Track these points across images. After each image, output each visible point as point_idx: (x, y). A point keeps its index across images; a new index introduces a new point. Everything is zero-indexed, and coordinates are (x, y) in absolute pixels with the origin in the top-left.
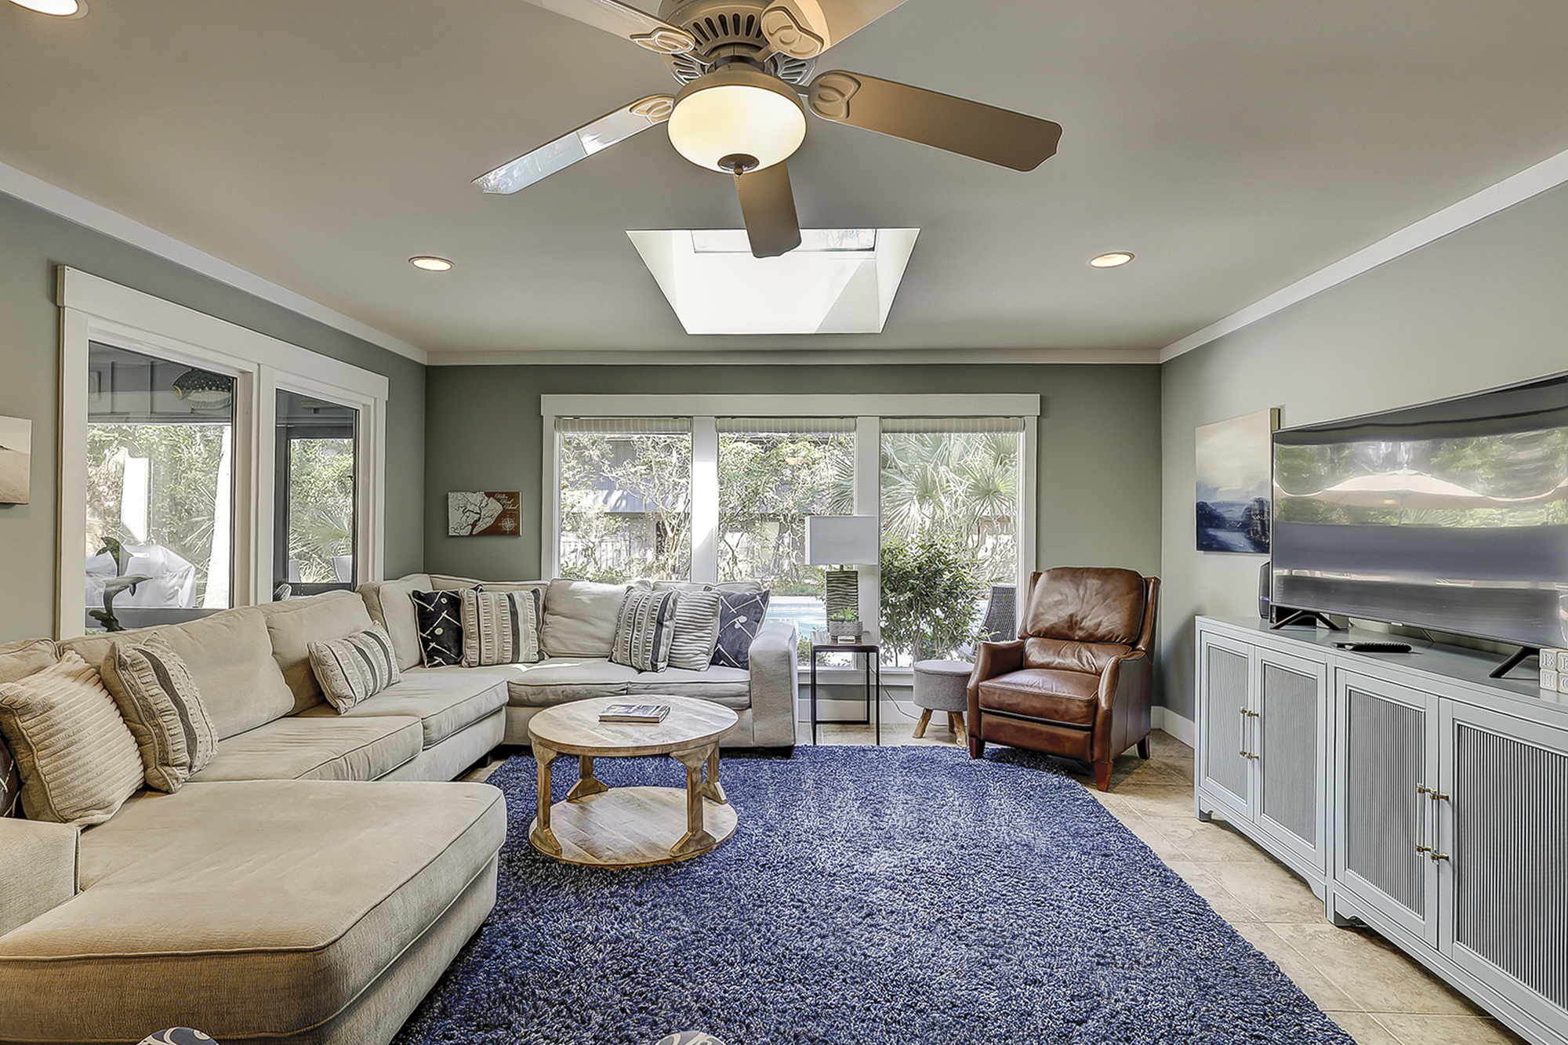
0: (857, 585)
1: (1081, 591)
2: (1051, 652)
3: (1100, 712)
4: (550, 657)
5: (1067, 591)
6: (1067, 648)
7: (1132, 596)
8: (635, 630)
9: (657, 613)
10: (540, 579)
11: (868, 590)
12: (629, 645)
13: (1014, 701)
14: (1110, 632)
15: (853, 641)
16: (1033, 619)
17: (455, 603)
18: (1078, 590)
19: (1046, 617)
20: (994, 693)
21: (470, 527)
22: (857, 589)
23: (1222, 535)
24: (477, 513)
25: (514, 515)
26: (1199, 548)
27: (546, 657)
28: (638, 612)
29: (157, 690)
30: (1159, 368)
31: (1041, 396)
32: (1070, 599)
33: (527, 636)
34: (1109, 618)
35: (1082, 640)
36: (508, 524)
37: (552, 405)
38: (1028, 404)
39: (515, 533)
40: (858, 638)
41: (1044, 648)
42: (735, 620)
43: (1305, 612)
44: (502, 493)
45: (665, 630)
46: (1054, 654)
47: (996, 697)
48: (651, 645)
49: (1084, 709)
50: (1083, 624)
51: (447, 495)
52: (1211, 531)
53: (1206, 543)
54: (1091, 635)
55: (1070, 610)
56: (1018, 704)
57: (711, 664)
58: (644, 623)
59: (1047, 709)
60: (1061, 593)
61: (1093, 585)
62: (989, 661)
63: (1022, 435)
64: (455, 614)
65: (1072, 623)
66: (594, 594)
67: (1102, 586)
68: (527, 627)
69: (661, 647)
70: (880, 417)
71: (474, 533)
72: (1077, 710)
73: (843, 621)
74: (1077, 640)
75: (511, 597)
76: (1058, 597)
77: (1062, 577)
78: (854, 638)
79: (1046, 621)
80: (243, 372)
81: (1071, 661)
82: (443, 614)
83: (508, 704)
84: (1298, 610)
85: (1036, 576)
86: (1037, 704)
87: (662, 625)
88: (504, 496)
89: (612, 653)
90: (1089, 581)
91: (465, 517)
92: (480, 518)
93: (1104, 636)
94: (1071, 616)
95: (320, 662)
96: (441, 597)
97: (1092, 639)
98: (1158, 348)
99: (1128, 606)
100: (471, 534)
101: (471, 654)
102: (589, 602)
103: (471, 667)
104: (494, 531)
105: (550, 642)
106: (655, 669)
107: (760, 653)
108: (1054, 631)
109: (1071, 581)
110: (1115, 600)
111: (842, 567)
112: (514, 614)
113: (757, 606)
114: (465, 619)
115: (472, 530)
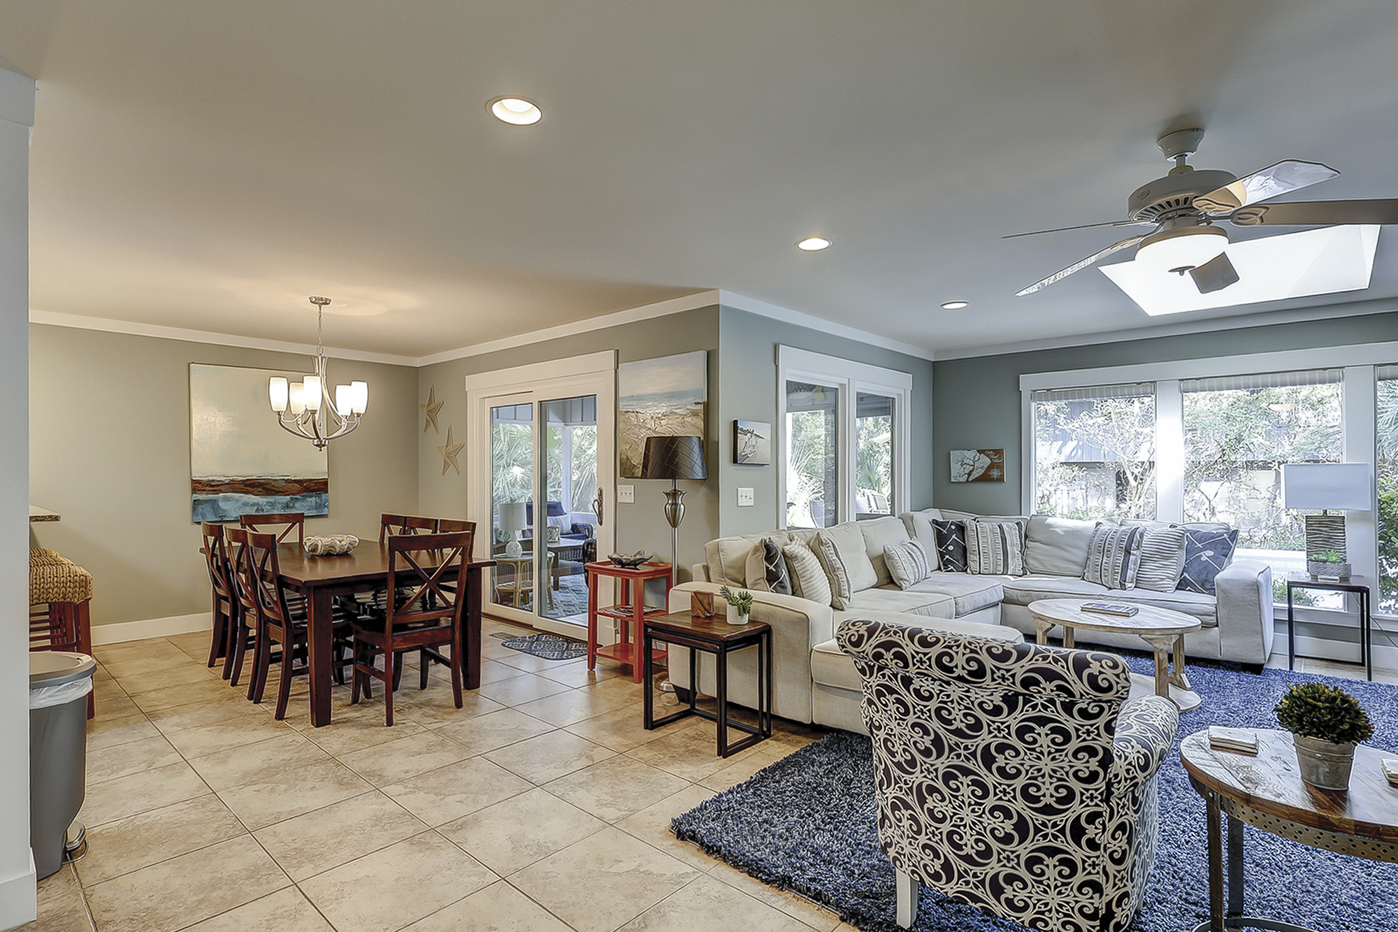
0: (1344, 529)
4: (1032, 573)
8: (1105, 557)
9: (1125, 544)
10: (1021, 515)
11: (1360, 536)
12: (1099, 568)
15: (1336, 580)
17: (961, 529)
21: (967, 476)
22: (1344, 533)
24: (971, 465)
25: (1000, 467)
27: (1028, 573)
28: (1107, 542)
29: (835, 558)
33: (1014, 556)
36: (995, 473)
37: (1028, 382)
39: (1000, 479)
40: (1343, 579)
42: (1202, 553)
44: (990, 450)
45: (1132, 557)
48: (1120, 568)
51: (949, 453)
57: (1176, 589)
58: (1113, 551)
64: (961, 537)
66: (1067, 527)
68: (1014, 548)
69: (1129, 571)
70: (1376, 365)
71: (970, 480)
73: (1325, 562)
75: (1000, 527)
78: (1338, 578)
80: (841, 385)
82: (954, 536)
83: (1003, 602)
87: (1130, 553)
88: (992, 453)
89: (1084, 573)
91: (962, 469)
92: (974, 469)
95: (890, 558)
96: (951, 524)
100: (967, 481)
101: (973, 565)
102: (1062, 533)
103: (973, 574)
104: (985, 478)
105: (1030, 561)
106: (1123, 588)
107: (1227, 581)
111: (1325, 511)
112: (1004, 539)
113: (1225, 542)
114: (968, 541)
115: (968, 478)
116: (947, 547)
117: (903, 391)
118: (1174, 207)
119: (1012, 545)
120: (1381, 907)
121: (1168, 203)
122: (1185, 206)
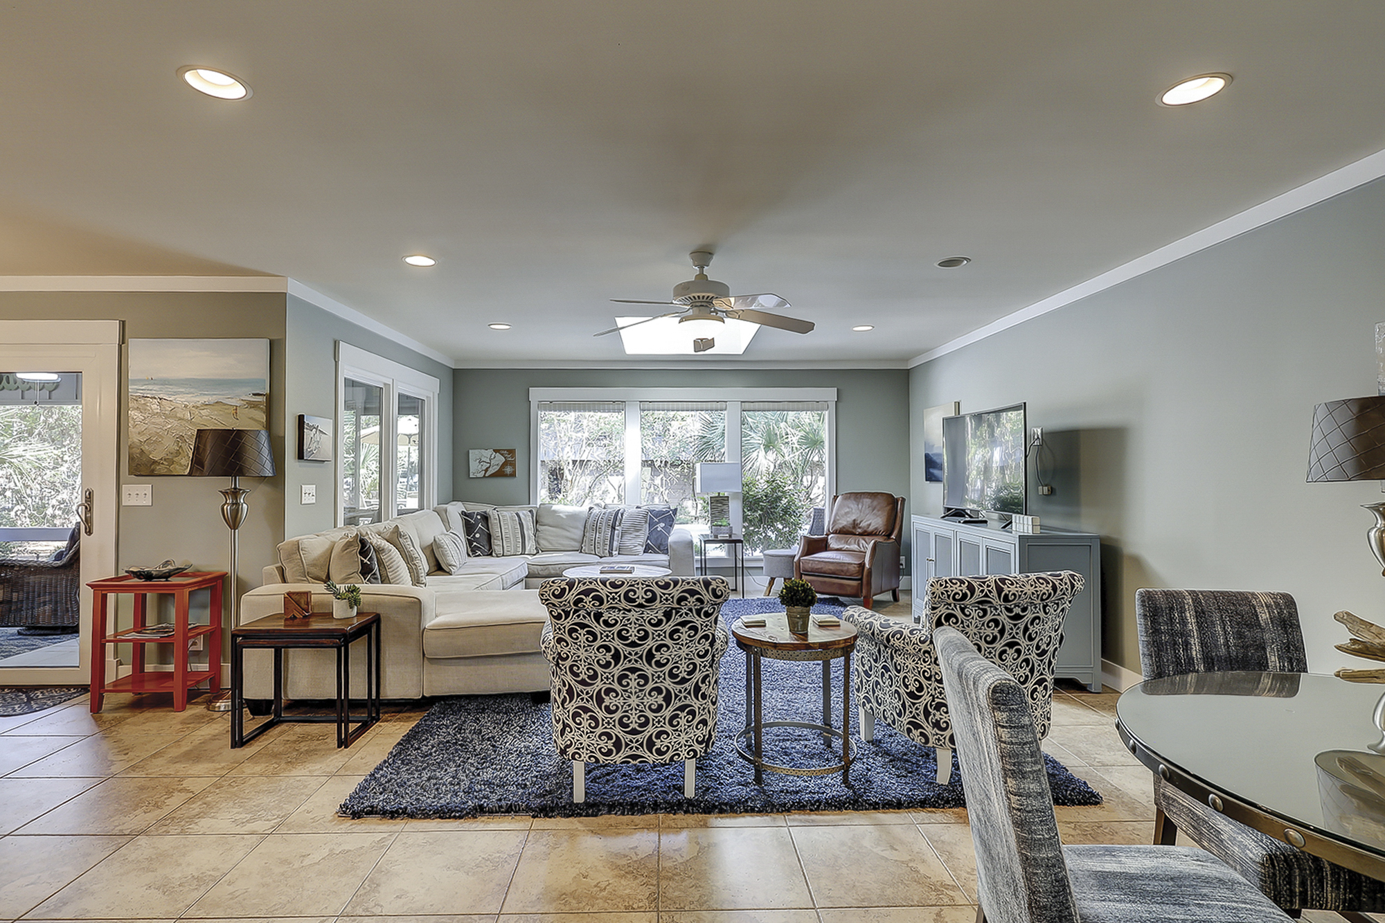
0: (728, 504)
1: (860, 506)
2: (843, 542)
3: (866, 569)
4: (542, 551)
5: (852, 506)
6: (852, 539)
7: (888, 508)
8: (598, 534)
9: (611, 522)
10: (529, 504)
11: (735, 509)
12: (593, 542)
13: (819, 566)
14: (876, 529)
15: (724, 537)
16: (833, 523)
17: (485, 518)
18: (858, 505)
19: (840, 521)
20: (809, 564)
21: (484, 472)
22: (728, 506)
23: (936, 472)
24: (488, 463)
25: (513, 464)
26: (926, 480)
27: (540, 552)
28: (599, 522)
29: (412, 548)
30: (908, 370)
31: (838, 390)
32: (854, 511)
33: (529, 539)
34: (875, 521)
35: (860, 534)
36: (508, 470)
37: (536, 394)
38: (830, 394)
39: (513, 475)
40: (730, 536)
41: (838, 540)
42: (658, 525)
43: (956, 509)
44: (504, 450)
45: (616, 532)
46: (844, 543)
47: (810, 566)
48: (608, 541)
49: (857, 569)
50: (861, 525)
51: (468, 452)
52: (931, 470)
53: (930, 478)
54: (865, 531)
55: (854, 517)
56: (822, 568)
57: (644, 552)
58: (603, 528)
59: (838, 570)
60: (849, 507)
61: (866, 502)
62: (806, 546)
63: (826, 413)
64: (486, 526)
65: (855, 524)
66: (568, 512)
67: (872, 502)
68: (529, 533)
69: (615, 542)
70: (742, 402)
71: (487, 475)
72: (853, 569)
73: (720, 525)
74: (857, 534)
75: (517, 514)
76: (848, 510)
77: (850, 498)
78: (727, 535)
79: (841, 524)
80: (385, 384)
81: (855, 547)
82: (480, 525)
83: (526, 577)
84: (952, 509)
85: (836, 498)
86: (831, 567)
87: (614, 529)
88: (506, 452)
89: (582, 547)
90: (865, 500)
91: (480, 466)
92: (490, 466)
93: (873, 532)
94: (854, 520)
96: (477, 515)
97: (865, 534)
98: (906, 360)
99: (886, 514)
100: (484, 476)
101: (497, 549)
102: (565, 517)
103: (498, 557)
104: (500, 474)
105: (542, 542)
106: (611, 555)
107: (675, 543)
108: (844, 530)
109: (855, 500)
110: (878, 511)
111: (719, 493)
112: (521, 525)
113: (669, 517)
114: (492, 528)
115: (485, 474)
116: (474, 535)
117: (432, 393)
118: (697, 300)
119: (528, 529)
120: (793, 706)
121: (699, 297)
122: (707, 300)
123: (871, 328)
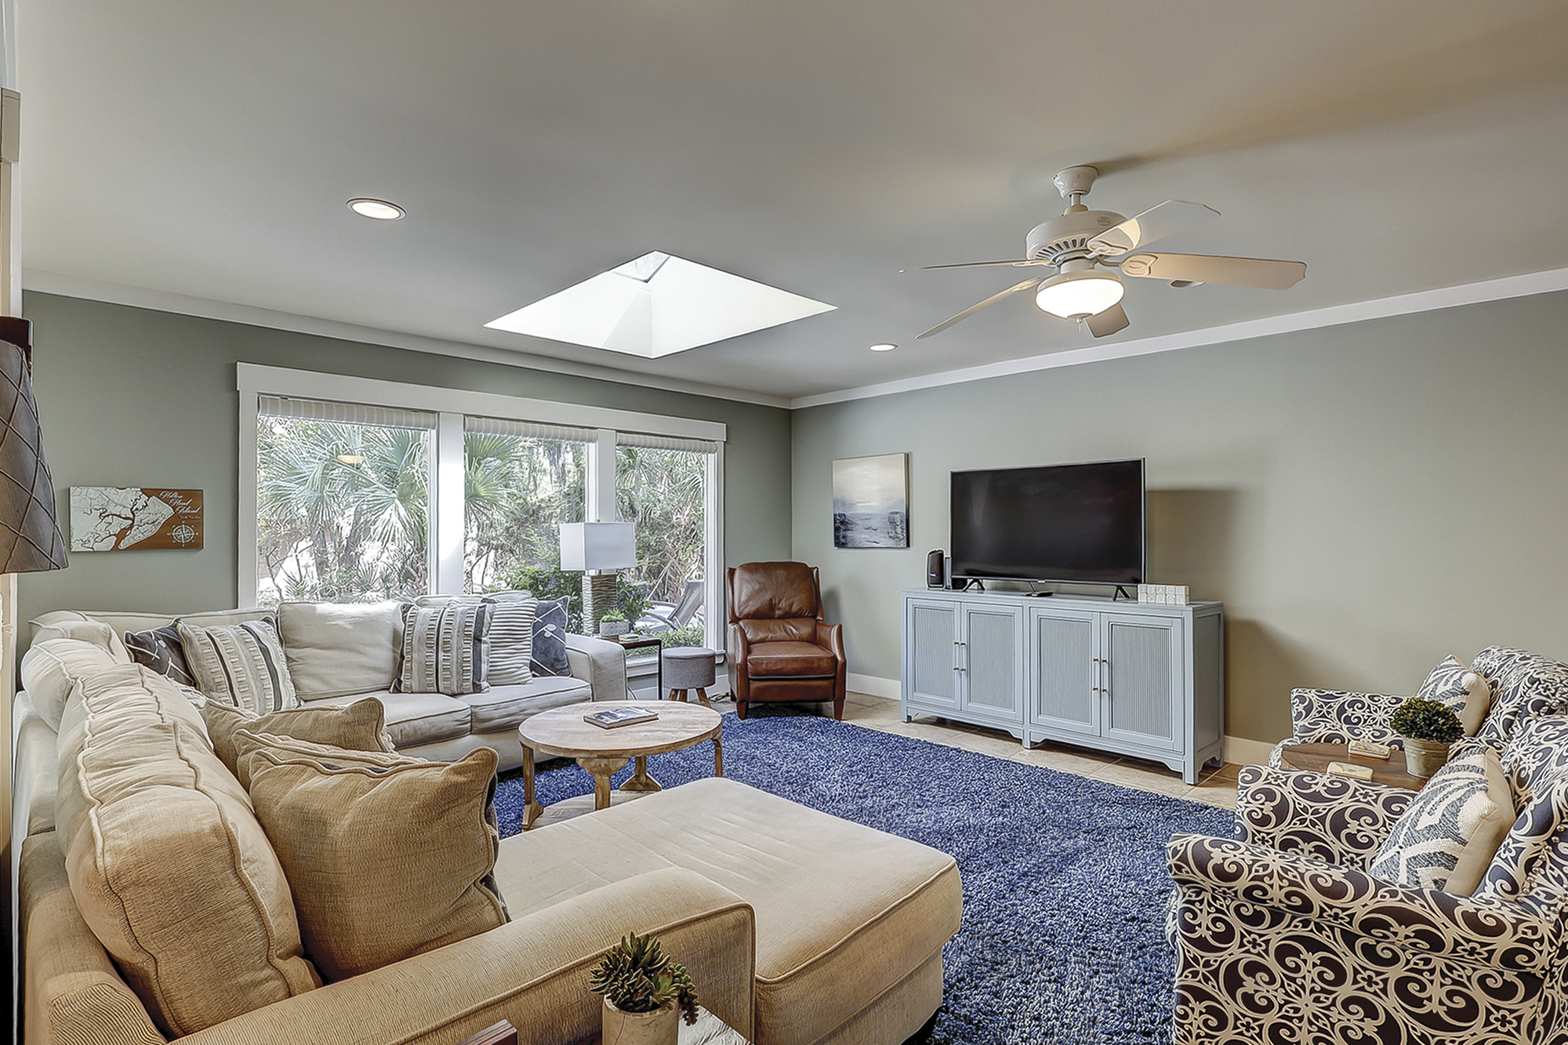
1: (771, 581)
3: (839, 664)
4: (305, 701)
5: (764, 581)
6: (772, 624)
8: (441, 654)
9: (472, 629)
12: (433, 668)
13: (779, 666)
16: (741, 606)
19: (751, 603)
20: (762, 663)
21: (115, 538)
24: (126, 519)
25: (196, 522)
27: (302, 703)
28: (442, 630)
30: (790, 410)
31: (727, 426)
32: (766, 587)
33: (284, 678)
35: (781, 617)
36: (183, 533)
37: (252, 377)
38: (719, 431)
39: (196, 544)
41: (756, 629)
42: (544, 628)
44: (173, 491)
45: (483, 646)
47: (764, 666)
48: (472, 665)
50: (780, 605)
51: (68, 491)
54: (788, 613)
55: (767, 596)
56: (782, 668)
57: (532, 676)
60: (759, 583)
61: (781, 575)
65: (773, 605)
66: (354, 617)
67: (788, 575)
68: (281, 664)
69: (483, 665)
70: (617, 431)
71: (122, 546)
72: (826, 665)
74: (777, 618)
75: (248, 630)
77: (757, 571)
79: (752, 606)
81: (782, 634)
82: (170, 662)
85: (731, 571)
86: (796, 666)
87: (480, 641)
88: (176, 495)
89: (399, 683)
90: (777, 572)
91: (102, 525)
92: (132, 526)
93: (796, 613)
94: (770, 600)
96: (157, 638)
97: (790, 616)
98: (790, 397)
100: (115, 549)
102: (350, 627)
104: (160, 542)
105: (305, 682)
106: (477, 689)
108: (760, 613)
110: (796, 586)
111: (600, 571)
112: (263, 651)
113: (560, 613)
114: (199, 665)
115: (117, 543)
119: (278, 659)
123: (892, 347)
